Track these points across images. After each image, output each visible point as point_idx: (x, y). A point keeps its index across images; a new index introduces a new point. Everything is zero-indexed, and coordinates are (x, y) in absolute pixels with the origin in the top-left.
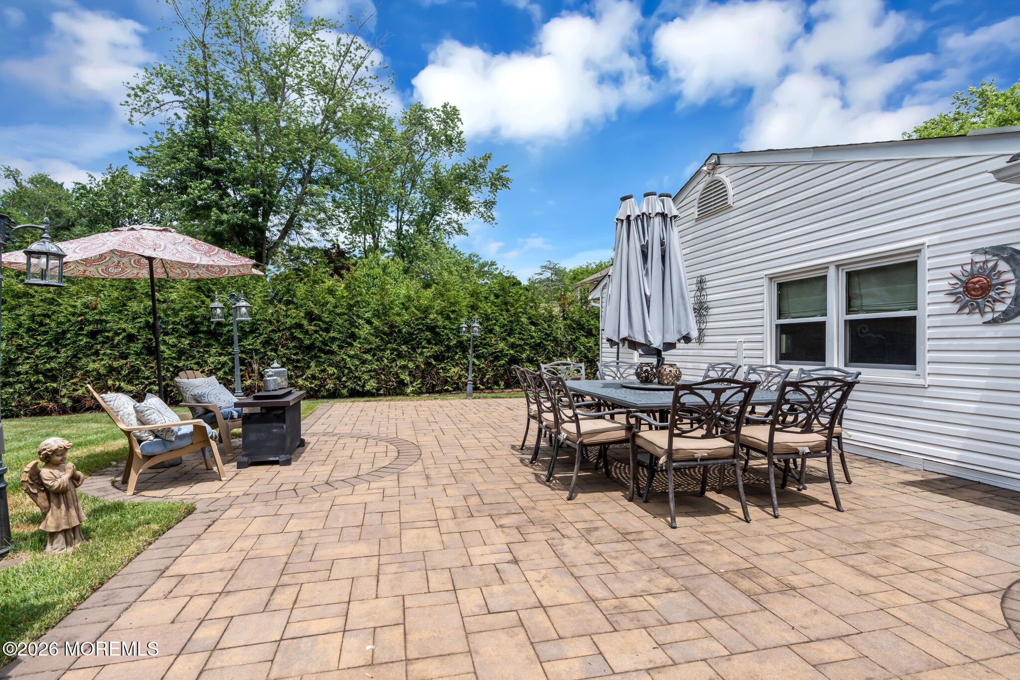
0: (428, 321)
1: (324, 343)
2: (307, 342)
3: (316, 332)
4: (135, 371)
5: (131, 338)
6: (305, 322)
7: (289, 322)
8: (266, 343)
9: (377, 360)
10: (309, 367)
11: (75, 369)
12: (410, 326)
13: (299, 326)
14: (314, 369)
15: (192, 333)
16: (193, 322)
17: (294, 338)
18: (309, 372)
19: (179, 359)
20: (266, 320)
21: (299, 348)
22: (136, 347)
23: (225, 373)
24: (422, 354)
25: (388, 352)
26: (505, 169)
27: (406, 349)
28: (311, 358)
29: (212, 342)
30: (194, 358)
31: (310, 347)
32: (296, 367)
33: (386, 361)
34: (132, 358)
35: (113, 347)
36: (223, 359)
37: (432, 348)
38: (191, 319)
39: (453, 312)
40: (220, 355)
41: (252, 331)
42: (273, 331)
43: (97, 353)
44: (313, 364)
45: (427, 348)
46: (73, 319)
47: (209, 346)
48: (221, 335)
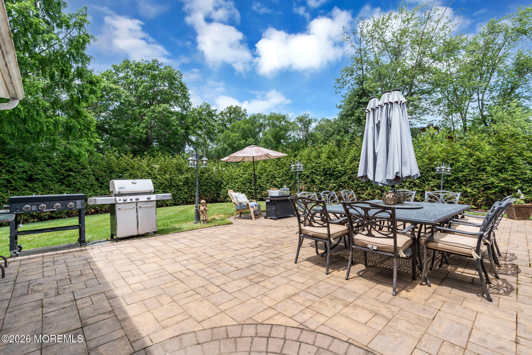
8: (349, 178)
10: (367, 189)
15: (325, 174)
16: (325, 171)
24: (428, 184)
27: (418, 182)
29: (331, 178)
34: (308, 184)
36: (334, 185)
37: (435, 181)
38: (324, 169)
40: (334, 183)
41: (345, 174)
45: (432, 181)
47: (330, 179)
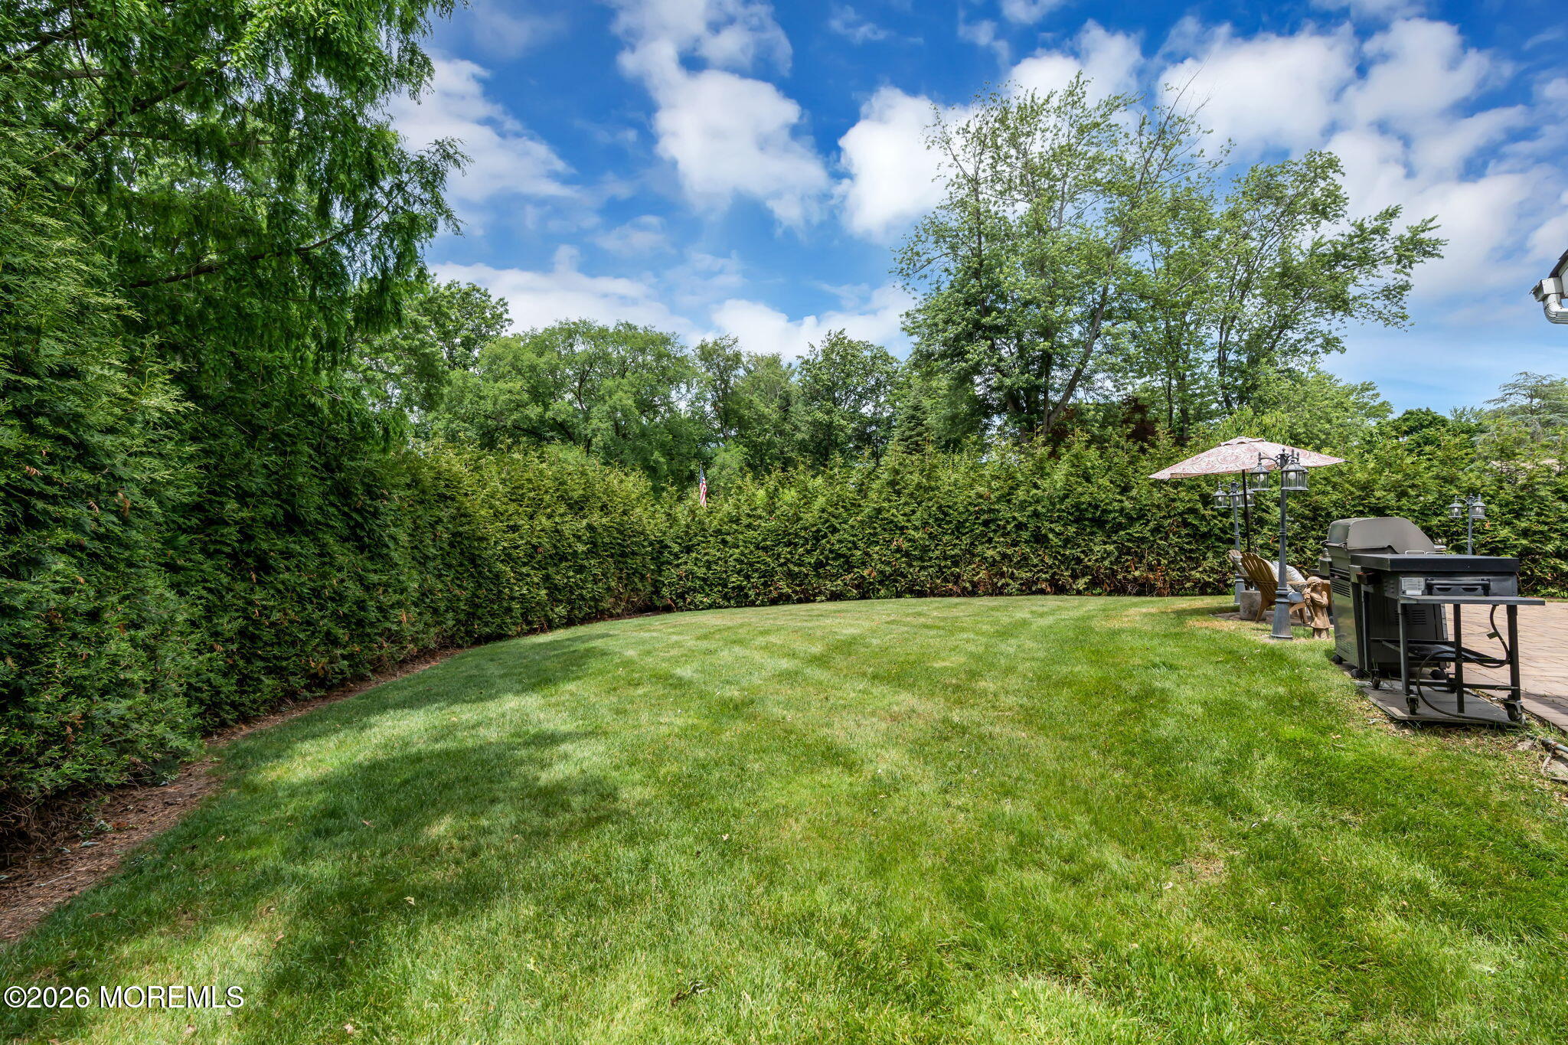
0: (1373, 500)
1: (1222, 530)
2: (1204, 529)
3: (1214, 517)
4: (1025, 558)
5: (1020, 526)
6: (1200, 506)
7: (1180, 506)
8: (1156, 530)
9: (1296, 551)
11: (974, 555)
12: (1343, 507)
13: (1193, 511)
14: (1211, 561)
15: (1077, 521)
16: (1078, 509)
17: (1186, 524)
18: (1206, 564)
19: (1065, 547)
20: (1153, 505)
21: (1194, 536)
22: (1025, 535)
23: (1111, 563)
25: (1311, 541)
26: (1430, 225)
28: (1208, 548)
29: (1098, 530)
30: (1079, 546)
31: (1205, 536)
32: (1190, 559)
33: (1309, 553)
34: (1022, 546)
35: (1004, 535)
38: (1077, 506)
39: (1413, 486)
40: (1105, 543)
42: (1164, 517)
43: (990, 541)
44: (1210, 555)
46: (971, 509)
48: (1107, 522)
